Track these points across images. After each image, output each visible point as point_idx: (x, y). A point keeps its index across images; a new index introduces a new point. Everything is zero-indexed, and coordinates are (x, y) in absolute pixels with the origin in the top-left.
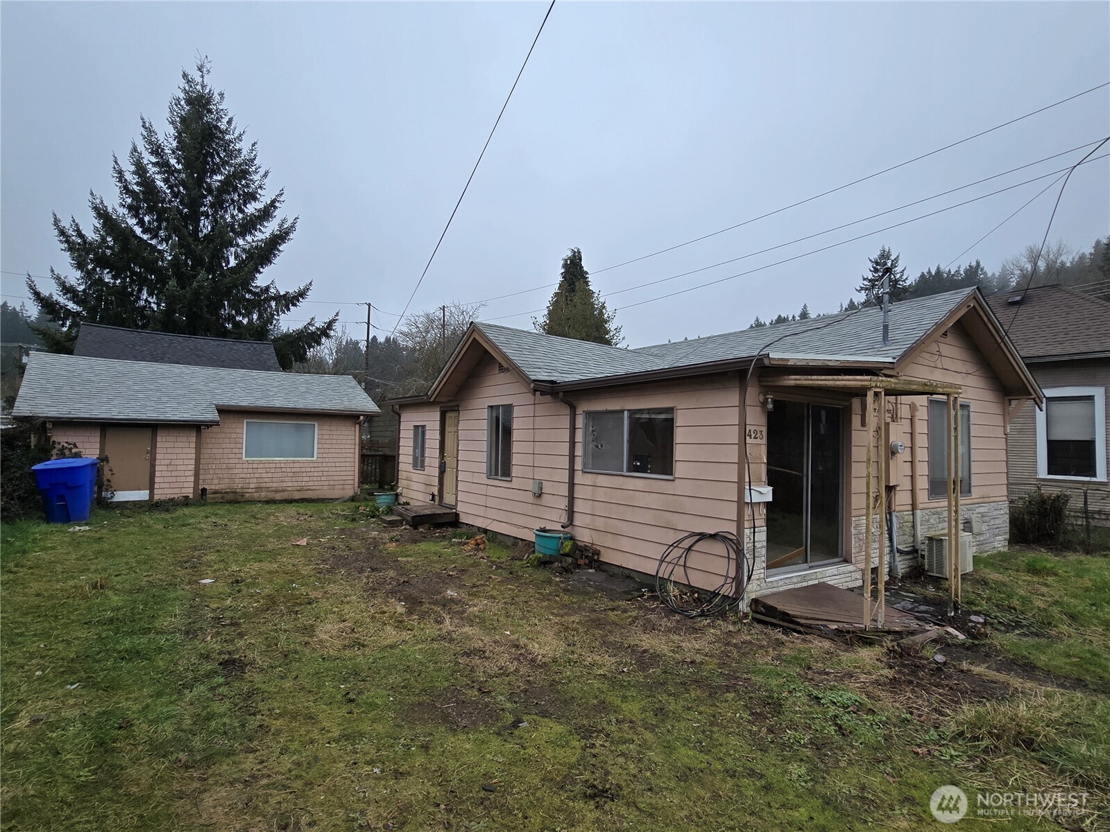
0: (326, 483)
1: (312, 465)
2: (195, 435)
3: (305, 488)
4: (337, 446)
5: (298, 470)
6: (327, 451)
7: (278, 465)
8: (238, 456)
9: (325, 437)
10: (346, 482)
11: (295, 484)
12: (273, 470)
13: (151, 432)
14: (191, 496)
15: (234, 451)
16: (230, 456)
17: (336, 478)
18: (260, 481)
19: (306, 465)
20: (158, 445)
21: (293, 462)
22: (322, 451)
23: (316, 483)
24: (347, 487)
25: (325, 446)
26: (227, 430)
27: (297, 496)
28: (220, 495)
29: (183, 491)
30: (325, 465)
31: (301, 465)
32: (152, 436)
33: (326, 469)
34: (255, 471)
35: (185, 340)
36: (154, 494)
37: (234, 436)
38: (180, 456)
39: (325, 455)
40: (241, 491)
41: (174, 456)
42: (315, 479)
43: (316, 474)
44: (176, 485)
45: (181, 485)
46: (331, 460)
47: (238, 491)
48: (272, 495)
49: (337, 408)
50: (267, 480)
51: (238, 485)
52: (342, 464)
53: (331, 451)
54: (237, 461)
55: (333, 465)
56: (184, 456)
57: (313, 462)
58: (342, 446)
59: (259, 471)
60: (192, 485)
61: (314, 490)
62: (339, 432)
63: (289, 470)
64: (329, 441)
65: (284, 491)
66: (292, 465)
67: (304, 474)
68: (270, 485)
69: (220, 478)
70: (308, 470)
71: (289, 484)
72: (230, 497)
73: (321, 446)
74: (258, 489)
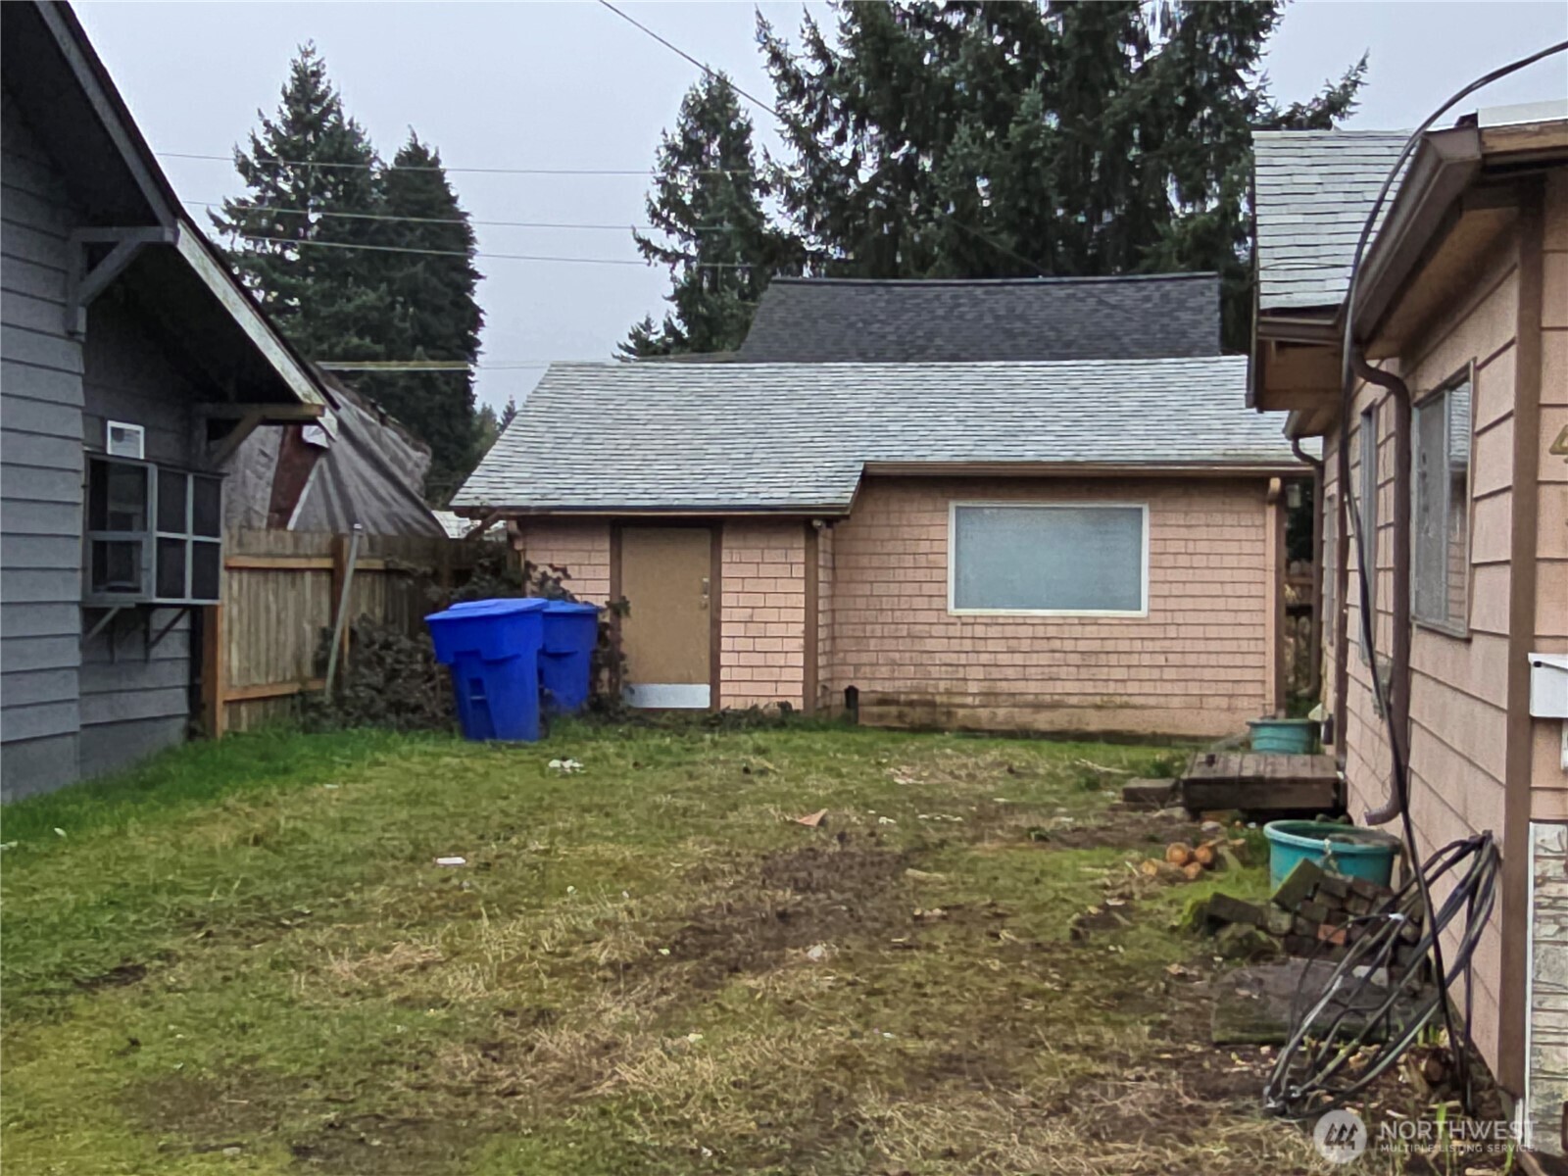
0: (1178, 688)
1: (1134, 632)
2: (803, 545)
3: (1118, 700)
4: (1208, 575)
5: (1096, 646)
6: (1177, 590)
7: (1040, 631)
8: (937, 603)
9: (1173, 547)
10: (1240, 689)
11: (1089, 688)
12: (1025, 645)
13: (709, 542)
14: (797, 704)
15: (927, 589)
16: (919, 603)
17: (1208, 674)
18: (995, 673)
19: (1117, 632)
20: (725, 571)
21: (1083, 622)
22: (1165, 590)
23: (1148, 688)
24: (1244, 703)
25: (1172, 575)
26: (906, 533)
27: (1095, 722)
28: (893, 710)
29: (783, 689)
30: (1172, 632)
31: (1105, 632)
32: (712, 545)
33: (1177, 646)
34: (980, 645)
35: (986, 293)
36: (719, 696)
37: (924, 547)
38: (771, 600)
39: (1172, 604)
40: (944, 699)
41: (759, 601)
42: (1145, 674)
43: (1146, 660)
44: (765, 674)
45: (775, 673)
46: (1191, 618)
47: (938, 699)
48: (1025, 717)
49: (1204, 454)
50: (1010, 673)
51: (939, 685)
52: (1227, 632)
53: (1190, 589)
54: (932, 617)
55: (1199, 632)
56: (781, 601)
57: (1138, 623)
58: (1226, 575)
59: (991, 646)
60: (799, 674)
61: (1143, 707)
62: (1214, 532)
63: (1069, 645)
64: (1183, 561)
65: (1055, 706)
66: (1077, 631)
67: (1113, 659)
68: (1020, 687)
69: (893, 663)
70: (1124, 646)
71: (1070, 687)
72: (918, 715)
73: (1160, 575)
74: (990, 697)
